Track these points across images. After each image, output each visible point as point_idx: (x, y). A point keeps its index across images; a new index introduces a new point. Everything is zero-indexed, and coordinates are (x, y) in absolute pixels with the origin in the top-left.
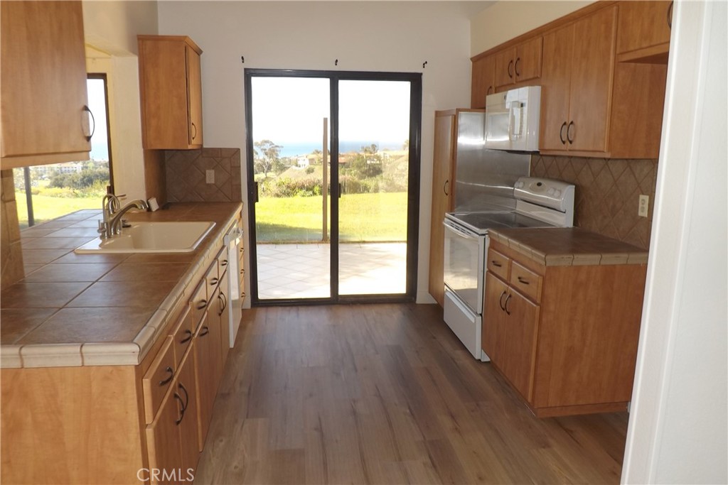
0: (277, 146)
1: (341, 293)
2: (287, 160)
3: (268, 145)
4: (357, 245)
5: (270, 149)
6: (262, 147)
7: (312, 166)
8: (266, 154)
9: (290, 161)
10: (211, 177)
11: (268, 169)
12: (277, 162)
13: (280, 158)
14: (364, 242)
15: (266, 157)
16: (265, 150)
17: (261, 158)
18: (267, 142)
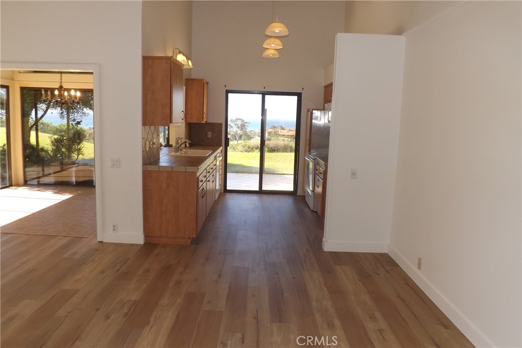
0: (246, 123)
1: (263, 189)
2: (253, 132)
3: (240, 121)
4: (280, 175)
5: (241, 125)
6: (236, 123)
7: (270, 137)
8: (238, 128)
9: (255, 133)
10: (210, 135)
11: (239, 138)
12: (246, 134)
13: (247, 131)
14: (284, 174)
15: (238, 129)
16: (238, 125)
17: (235, 130)
18: (239, 119)
